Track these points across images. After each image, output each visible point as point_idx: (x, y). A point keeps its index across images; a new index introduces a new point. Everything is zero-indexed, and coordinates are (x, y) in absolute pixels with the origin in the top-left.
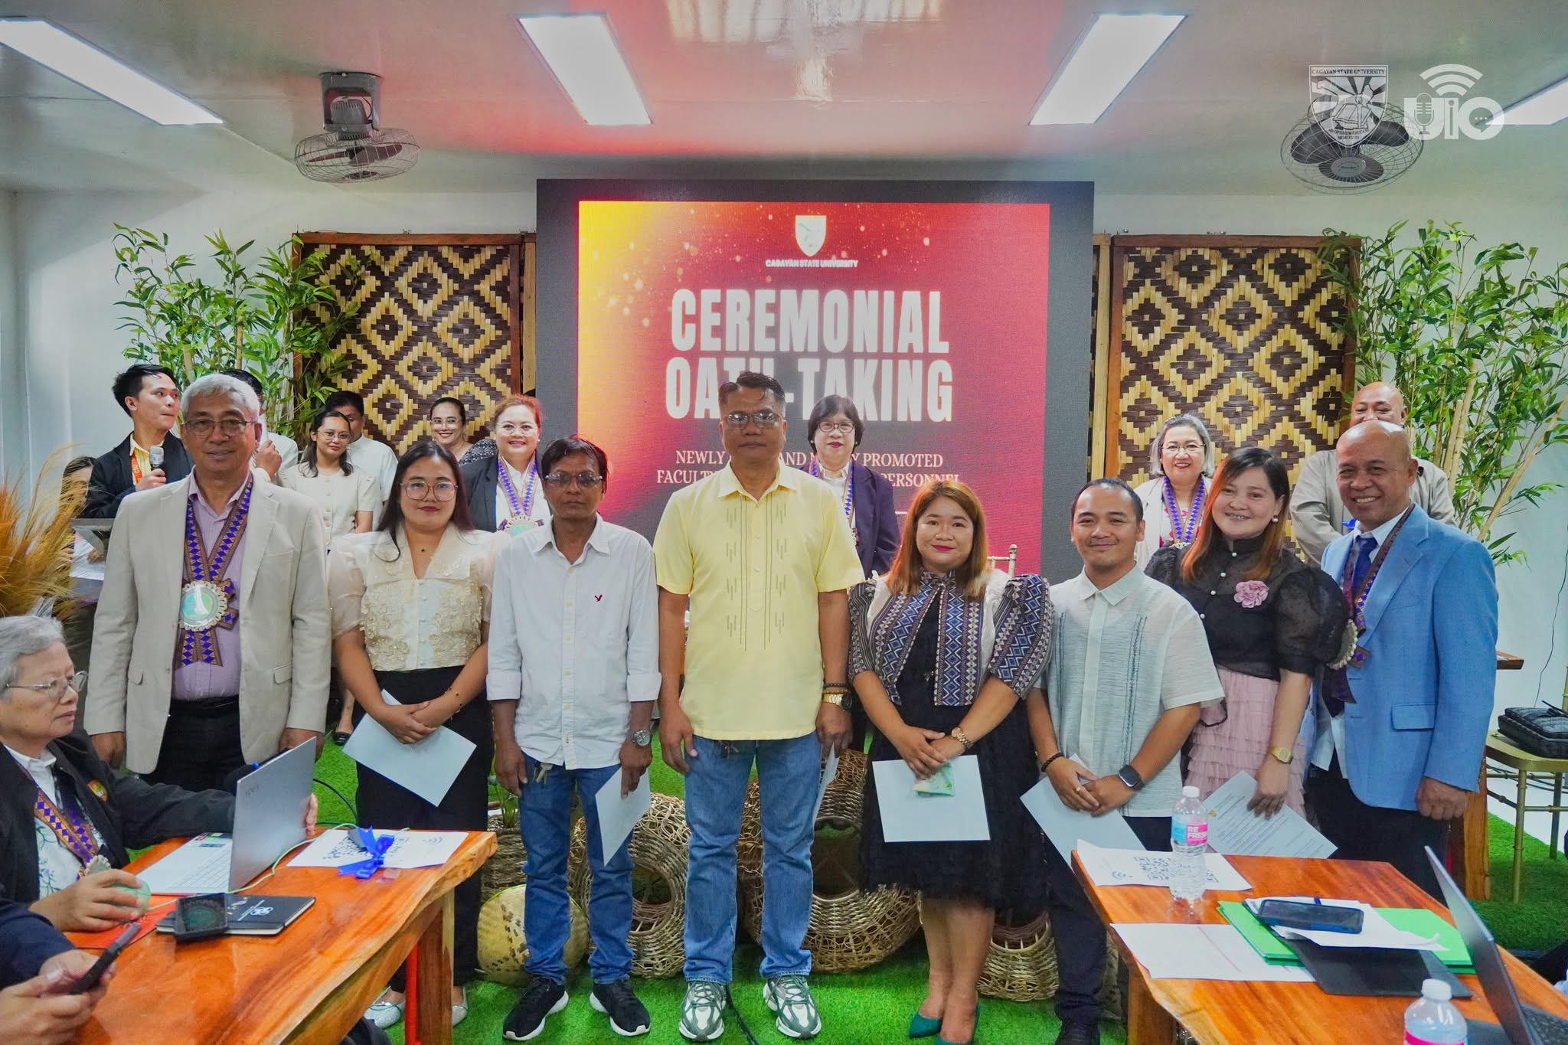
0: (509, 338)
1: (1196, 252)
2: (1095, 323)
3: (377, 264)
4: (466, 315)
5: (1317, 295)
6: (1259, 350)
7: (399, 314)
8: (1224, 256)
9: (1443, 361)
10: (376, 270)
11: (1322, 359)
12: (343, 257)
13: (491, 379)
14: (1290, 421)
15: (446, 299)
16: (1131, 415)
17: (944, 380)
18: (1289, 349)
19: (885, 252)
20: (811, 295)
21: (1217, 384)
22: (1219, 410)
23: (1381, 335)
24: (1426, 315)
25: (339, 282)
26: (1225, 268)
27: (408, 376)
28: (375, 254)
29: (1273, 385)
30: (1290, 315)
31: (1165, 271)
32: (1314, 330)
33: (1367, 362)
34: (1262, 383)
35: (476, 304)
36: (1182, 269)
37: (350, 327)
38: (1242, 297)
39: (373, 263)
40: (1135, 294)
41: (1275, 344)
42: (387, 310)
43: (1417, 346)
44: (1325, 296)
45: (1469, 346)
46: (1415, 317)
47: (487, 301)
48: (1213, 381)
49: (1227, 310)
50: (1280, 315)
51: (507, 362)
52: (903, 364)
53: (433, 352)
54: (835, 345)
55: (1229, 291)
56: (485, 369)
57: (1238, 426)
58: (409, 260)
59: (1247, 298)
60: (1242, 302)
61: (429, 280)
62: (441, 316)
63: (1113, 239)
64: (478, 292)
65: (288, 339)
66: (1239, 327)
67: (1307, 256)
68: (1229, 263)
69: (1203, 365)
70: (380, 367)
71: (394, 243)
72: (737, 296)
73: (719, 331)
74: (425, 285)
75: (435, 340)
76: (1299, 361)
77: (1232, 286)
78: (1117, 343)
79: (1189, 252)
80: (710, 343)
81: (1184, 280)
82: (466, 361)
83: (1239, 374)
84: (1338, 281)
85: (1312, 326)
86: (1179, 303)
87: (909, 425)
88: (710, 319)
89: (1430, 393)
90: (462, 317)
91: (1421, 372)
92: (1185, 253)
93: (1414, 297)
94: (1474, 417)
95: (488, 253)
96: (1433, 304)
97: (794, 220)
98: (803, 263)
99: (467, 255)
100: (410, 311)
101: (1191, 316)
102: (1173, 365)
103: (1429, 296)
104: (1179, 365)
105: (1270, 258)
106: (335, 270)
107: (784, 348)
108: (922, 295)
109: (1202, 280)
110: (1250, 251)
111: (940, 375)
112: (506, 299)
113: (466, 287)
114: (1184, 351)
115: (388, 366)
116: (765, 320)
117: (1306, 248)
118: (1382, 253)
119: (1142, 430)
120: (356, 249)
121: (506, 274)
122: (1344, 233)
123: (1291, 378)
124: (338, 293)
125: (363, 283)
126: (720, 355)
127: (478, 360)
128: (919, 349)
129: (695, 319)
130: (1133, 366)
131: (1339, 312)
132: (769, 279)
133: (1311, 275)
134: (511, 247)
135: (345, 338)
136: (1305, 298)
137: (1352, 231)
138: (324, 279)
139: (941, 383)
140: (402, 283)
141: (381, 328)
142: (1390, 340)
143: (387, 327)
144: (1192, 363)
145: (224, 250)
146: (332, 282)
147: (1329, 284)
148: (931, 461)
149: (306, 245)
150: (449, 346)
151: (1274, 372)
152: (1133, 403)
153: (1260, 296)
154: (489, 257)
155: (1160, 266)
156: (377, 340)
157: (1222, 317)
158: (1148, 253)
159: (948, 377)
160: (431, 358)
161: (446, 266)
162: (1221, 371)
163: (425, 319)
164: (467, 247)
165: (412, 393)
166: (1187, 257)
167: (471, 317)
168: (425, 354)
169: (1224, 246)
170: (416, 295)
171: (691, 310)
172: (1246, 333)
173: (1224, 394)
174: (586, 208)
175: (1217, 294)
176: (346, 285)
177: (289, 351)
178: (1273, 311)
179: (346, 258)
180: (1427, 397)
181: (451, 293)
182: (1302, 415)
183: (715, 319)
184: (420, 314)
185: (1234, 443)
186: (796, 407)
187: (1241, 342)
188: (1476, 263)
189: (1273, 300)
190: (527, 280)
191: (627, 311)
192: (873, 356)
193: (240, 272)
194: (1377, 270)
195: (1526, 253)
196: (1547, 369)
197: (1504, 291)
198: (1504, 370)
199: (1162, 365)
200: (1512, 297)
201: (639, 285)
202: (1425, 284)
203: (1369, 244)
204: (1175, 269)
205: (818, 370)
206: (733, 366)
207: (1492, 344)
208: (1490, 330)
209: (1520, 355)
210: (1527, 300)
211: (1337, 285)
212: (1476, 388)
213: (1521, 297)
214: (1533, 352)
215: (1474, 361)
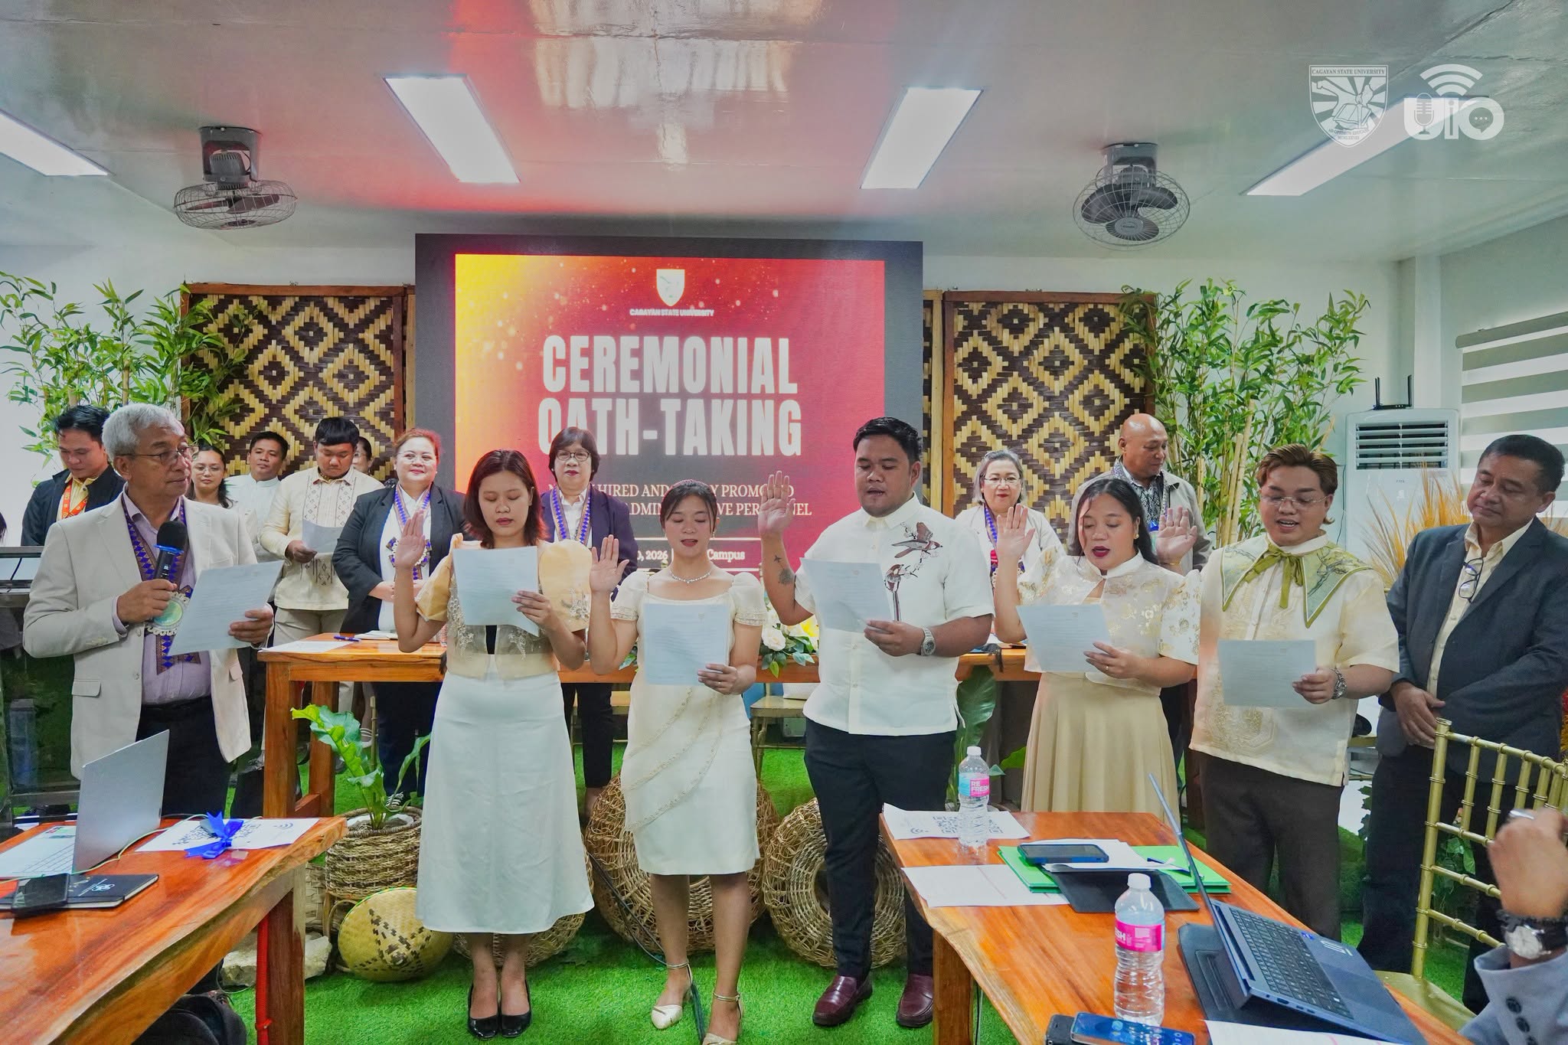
0: (392, 383)
1: (1017, 306)
2: (930, 369)
3: (265, 313)
4: (351, 362)
5: (1121, 345)
6: (1073, 393)
7: (286, 361)
8: (1040, 310)
9: (1225, 400)
10: (263, 319)
11: (1127, 401)
12: (231, 307)
13: (376, 421)
14: (1102, 455)
15: (332, 346)
16: (964, 451)
17: (793, 418)
18: (1099, 392)
19: (738, 303)
20: (671, 341)
21: (1038, 423)
22: (1040, 446)
23: (1173, 378)
24: (1210, 360)
25: (226, 330)
26: (1042, 320)
27: (295, 419)
28: (262, 304)
29: (1086, 424)
30: (1098, 363)
31: (990, 323)
32: (1119, 375)
33: (1163, 402)
34: (1077, 422)
35: (360, 352)
36: (1005, 321)
37: (238, 373)
39: (261, 312)
40: (965, 343)
41: (1086, 388)
42: (274, 357)
43: (1203, 387)
44: (1127, 346)
45: (1250, 388)
46: (1200, 362)
47: (371, 348)
48: (1034, 420)
49: (1045, 358)
50: (1090, 362)
51: (390, 405)
52: (757, 404)
53: (319, 396)
54: (695, 387)
55: (1046, 341)
56: (369, 412)
57: (1057, 460)
58: (296, 309)
59: (1061, 348)
60: (1057, 350)
61: (316, 329)
62: (327, 363)
63: (944, 295)
64: (363, 340)
65: (176, 385)
66: (1056, 373)
67: (1111, 311)
68: (1045, 317)
69: (1025, 406)
70: (267, 411)
71: (280, 294)
72: (603, 342)
73: (587, 374)
74: (311, 333)
75: (321, 385)
76: (1107, 402)
77: (1048, 337)
78: (950, 389)
79: (1011, 306)
80: (579, 385)
81: (1006, 331)
82: (351, 405)
83: (1057, 414)
84: (1137, 332)
85: (1117, 372)
86: (1004, 352)
87: (763, 458)
88: (578, 363)
89: (1216, 428)
90: (347, 364)
91: (1208, 409)
92: (1006, 308)
93: (1199, 345)
94: (1254, 450)
95: (372, 304)
96: (1214, 350)
97: (654, 274)
98: (664, 312)
99: (352, 306)
100: (296, 358)
101: (1014, 363)
102: (999, 407)
103: (1211, 344)
104: (1004, 406)
105: (1080, 312)
106: (223, 319)
107: (648, 389)
108: (772, 341)
109: (1022, 331)
110: (1062, 306)
111: (790, 413)
112: (389, 346)
113: (351, 336)
114: (1009, 394)
115: (275, 409)
116: (629, 363)
117: (1109, 304)
118: (1172, 307)
120: (244, 300)
121: (389, 323)
122: (1139, 290)
123: (1101, 417)
124: (226, 340)
125: (251, 331)
126: (589, 396)
127: (362, 403)
128: (770, 389)
129: (565, 363)
130: (964, 408)
131: (1139, 361)
132: (633, 326)
133: (1115, 328)
134: (394, 299)
135: (232, 383)
136: (1111, 347)
137: (1147, 288)
138: (212, 328)
139: (791, 421)
140: (288, 332)
141: (268, 373)
142: (1181, 382)
143: (274, 373)
144: (1016, 404)
145: (113, 299)
146: (220, 330)
147: (1131, 335)
149: (194, 295)
150: (334, 391)
151: (1087, 413)
152: (965, 441)
153: (1073, 345)
154: (373, 308)
155: (986, 319)
156: (264, 385)
157: (1040, 364)
158: (976, 308)
159: (797, 415)
160: (317, 403)
161: (331, 316)
162: (1041, 411)
163: (311, 366)
164: (352, 298)
166: (1009, 310)
167: (356, 363)
168: (311, 398)
169: (1040, 301)
170: (302, 343)
171: (561, 355)
172: (1061, 377)
173: (1044, 432)
174: (462, 261)
175: (1035, 343)
176: (234, 333)
177: (177, 394)
178: (1084, 358)
179: (234, 308)
180: (1214, 432)
181: (337, 341)
182: (1112, 450)
183: (584, 363)
184: (306, 360)
185: (1054, 475)
186: (660, 443)
187: (1057, 386)
188: (1248, 315)
189: (1084, 349)
190: (410, 329)
191: (501, 356)
192: (729, 396)
193: (128, 320)
194: (1168, 322)
195: (1291, 308)
196: (1311, 407)
197: (1274, 341)
198: (1277, 409)
199: (991, 406)
200: (1281, 346)
201: (512, 331)
202: (1207, 333)
203: (1161, 299)
204: (999, 321)
205: (679, 409)
206: (601, 406)
207: (1267, 386)
208: (1265, 375)
209: (1289, 396)
210: (1294, 348)
211: (1137, 335)
212: (1255, 426)
213: (1289, 346)
214: (1300, 393)
215: (1252, 401)
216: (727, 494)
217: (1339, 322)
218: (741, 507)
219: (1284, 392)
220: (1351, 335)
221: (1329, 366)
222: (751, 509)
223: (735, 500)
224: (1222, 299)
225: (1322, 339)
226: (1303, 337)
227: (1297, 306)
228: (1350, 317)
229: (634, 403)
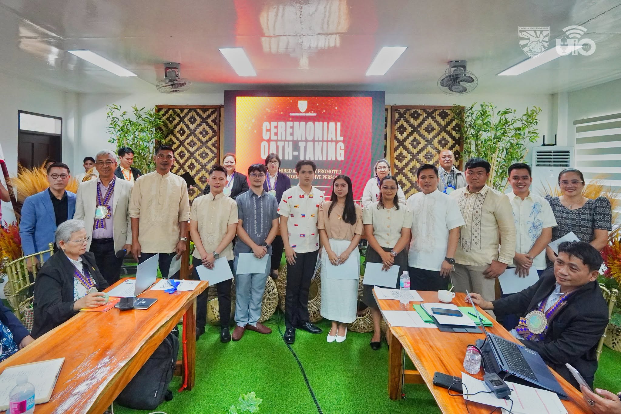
0: (216, 135)
1: (416, 110)
2: (387, 131)
3: (179, 114)
4: (204, 128)
5: (452, 123)
6: (435, 139)
7: (185, 128)
8: (424, 111)
9: (489, 143)
10: (179, 116)
11: (454, 142)
13: (211, 147)
15: (198, 124)
16: (397, 158)
18: (444, 139)
19: (324, 111)
20: (303, 123)
21: (423, 149)
22: (423, 157)
23: (471, 135)
24: (483, 129)
25: (168, 119)
26: (425, 115)
27: (187, 146)
28: (179, 111)
30: (444, 129)
31: (407, 116)
32: (451, 133)
33: (467, 143)
34: (436, 149)
35: (207, 125)
36: (412, 115)
37: (172, 132)
38: (430, 124)
40: (398, 123)
41: (440, 137)
42: (182, 127)
43: (481, 138)
44: (454, 123)
45: (497, 138)
46: (480, 130)
47: (210, 124)
48: (421, 148)
49: (426, 127)
50: (441, 129)
51: (216, 142)
52: (330, 143)
53: (194, 139)
54: (310, 138)
55: (426, 122)
56: (209, 144)
58: (188, 113)
60: (430, 125)
61: (194, 118)
62: (197, 129)
63: (391, 107)
64: (208, 122)
66: (429, 132)
67: (449, 112)
69: (419, 143)
70: (179, 143)
71: (184, 108)
72: (281, 124)
73: (276, 134)
74: (193, 120)
75: (195, 135)
76: (447, 142)
78: (393, 137)
79: (414, 110)
80: (274, 137)
81: (412, 119)
82: (204, 142)
83: (429, 146)
86: (411, 125)
87: (331, 161)
88: (274, 130)
91: (483, 146)
92: (413, 111)
93: (480, 124)
94: (499, 159)
95: (210, 111)
96: (485, 126)
99: (205, 112)
100: (188, 127)
102: (410, 143)
103: (484, 124)
104: (411, 143)
105: (438, 112)
106: (167, 116)
107: (295, 139)
108: (335, 123)
109: (418, 119)
110: (432, 110)
111: (340, 147)
112: (216, 124)
113: (204, 120)
114: (413, 139)
115: (182, 143)
116: (289, 131)
117: (448, 109)
118: (470, 111)
119: (401, 162)
120: (173, 110)
121: (216, 117)
122: (459, 105)
124: (168, 122)
125: (175, 119)
126: (276, 141)
127: (207, 141)
128: (334, 139)
129: (269, 130)
130: (398, 144)
131: (458, 128)
132: (291, 119)
133: (450, 117)
134: (217, 109)
135: (170, 135)
136: (448, 124)
137: (461, 105)
138: (164, 118)
139: (341, 149)
140: (186, 120)
141: (180, 132)
142: (473, 137)
144: (415, 143)
145: (136, 110)
146: (166, 119)
147: (455, 120)
148: (338, 171)
149: (159, 108)
150: (199, 137)
151: (440, 146)
152: (398, 155)
153: (435, 123)
156: (179, 136)
157: (424, 129)
158: (402, 111)
159: (343, 147)
160: (194, 141)
161: (199, 115)
162: (424, 145)
163: (192, 130)
164: (205, 109)
165: (188, 151)
168: (192, 140)
169: (424, 109)
170: (190, 123)
171: (268, 128)
172: (431, 134)
173: (425, 152)
174: (239, 99)
175: (422, 123)
176: (170, 120)
177: (154, 139)
178: (439, 128)
179: (170, 112)
180: (485, 153)
181: (200, 122)
183: (275, 130)
184: (191, 128)
186: (298, 156)
187: (430, 137)
188: (498, 114)
189: (439, 124)
190: (222, 118)
191: (250, 128)
192: (321, 141)
193: (140, 117)
194: (469, 116)
195: (513, 111)
196: (520, 145)
197: (507, 122)
198: (507, 145)
199: (407, 143)
200: (509, 124)
201: (253, 121)
202: (483, 120)
203: (466, 108)
204: (410, 115)
205: (305, 145)
206: (280, 144)
207: (503, 138)
208: (503, 134)
209: (512, 141)
210: (513, 125)
211: (458, 120)
212: (499, 151)
213: (512, 124)
214: (516, 140)
215: (499, 143)
216: (320, 172)
217: (530, 116)
218: (324, 177)
219: (510, 140)
220: (535, 121)
221: (526, 131)
222: (327, 177)
223: (322, 174)
224: (489, 109)
225: (524, 122)
226: (517, 121)
227: (515, 111)
228: (535, 114)
229: (291, 143)
